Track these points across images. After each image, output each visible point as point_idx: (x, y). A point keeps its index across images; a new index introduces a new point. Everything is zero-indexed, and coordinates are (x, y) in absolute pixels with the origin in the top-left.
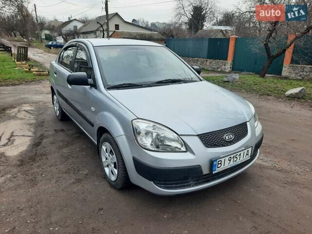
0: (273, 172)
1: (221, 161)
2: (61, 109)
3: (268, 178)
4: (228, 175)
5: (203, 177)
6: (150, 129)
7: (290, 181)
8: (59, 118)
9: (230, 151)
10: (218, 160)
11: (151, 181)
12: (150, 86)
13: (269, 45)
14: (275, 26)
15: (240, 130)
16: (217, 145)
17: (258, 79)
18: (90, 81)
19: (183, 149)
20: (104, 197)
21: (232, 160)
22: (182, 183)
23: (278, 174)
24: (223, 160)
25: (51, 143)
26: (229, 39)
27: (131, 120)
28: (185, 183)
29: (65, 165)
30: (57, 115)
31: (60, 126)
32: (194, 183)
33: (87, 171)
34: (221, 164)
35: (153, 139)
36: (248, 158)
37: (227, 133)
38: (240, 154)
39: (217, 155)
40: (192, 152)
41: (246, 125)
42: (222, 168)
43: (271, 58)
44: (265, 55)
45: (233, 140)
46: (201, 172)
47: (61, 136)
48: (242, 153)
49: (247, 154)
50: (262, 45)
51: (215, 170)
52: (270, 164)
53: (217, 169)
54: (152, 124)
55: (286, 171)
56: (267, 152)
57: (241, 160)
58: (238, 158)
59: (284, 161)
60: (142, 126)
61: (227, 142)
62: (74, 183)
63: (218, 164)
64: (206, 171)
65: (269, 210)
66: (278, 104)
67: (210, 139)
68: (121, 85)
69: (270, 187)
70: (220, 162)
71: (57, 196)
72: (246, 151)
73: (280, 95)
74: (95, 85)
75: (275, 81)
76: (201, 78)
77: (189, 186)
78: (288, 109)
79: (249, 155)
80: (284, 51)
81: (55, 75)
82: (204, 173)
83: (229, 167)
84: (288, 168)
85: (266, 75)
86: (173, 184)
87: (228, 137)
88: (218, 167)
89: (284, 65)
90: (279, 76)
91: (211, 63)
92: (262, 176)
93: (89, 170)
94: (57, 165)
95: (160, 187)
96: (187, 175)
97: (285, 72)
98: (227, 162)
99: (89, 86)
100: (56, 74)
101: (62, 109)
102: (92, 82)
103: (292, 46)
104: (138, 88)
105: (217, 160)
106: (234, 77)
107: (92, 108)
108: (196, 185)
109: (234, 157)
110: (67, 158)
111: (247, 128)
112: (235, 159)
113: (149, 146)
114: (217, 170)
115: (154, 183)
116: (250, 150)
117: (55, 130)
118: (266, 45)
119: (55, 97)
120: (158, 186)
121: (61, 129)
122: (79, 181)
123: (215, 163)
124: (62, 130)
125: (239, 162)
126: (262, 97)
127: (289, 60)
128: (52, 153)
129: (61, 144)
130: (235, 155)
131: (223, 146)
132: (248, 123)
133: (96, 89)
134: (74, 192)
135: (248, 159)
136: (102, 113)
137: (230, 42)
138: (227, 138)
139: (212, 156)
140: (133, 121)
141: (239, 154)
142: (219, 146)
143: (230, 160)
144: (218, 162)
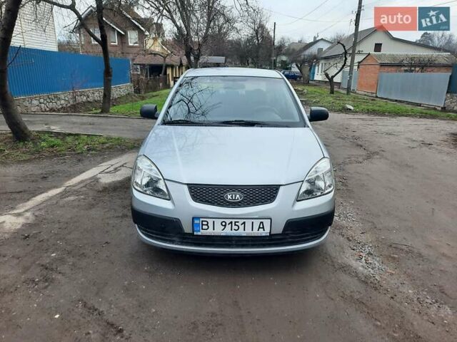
5: (186, 236)
11: (135, 223)
16: (210, 202)
19: (168, 196)
21: (228, 226)
24: (209, 221)
28: (165, 236)
34: (207, 225)
37: (233, 191)
38: (244, 223)
40: (173, 202)
41: (277, 189)
42: (210, 232)
45: (239, 202)
46: (182, 229)
48: (248, 221)
51: (199, 231)
57: (247, 231)
58: (241, 227)
61: (228, 202)
63: (203, 225)
64: (187, 228)
67: (201, 192)
70: (206, 223)
72: (257, 221)
79: (267, 230)
82: (186, 232)
83: (223, 234)
86: (154, 233)
87: (232, 197)
88: (203, 229)
95: (143, 233)
98: (219, 226)
102: (157, 116)
105: (199, 218)
108: (182, 243)
109: (231, 223)
112: (235, 227)
114: (202, 232)
115: (139, 227)
116: (267, 222)
120: (141, 231)
123: (196, 222)
125: (241, 232)
130: (234, 221)
131: (219, 205)
132: (281, 188)
135: (264, 235)
138: (229, 197)
141: (240, 221)
142: (213, 204)
143: (225, 226)
144: (202, 221)
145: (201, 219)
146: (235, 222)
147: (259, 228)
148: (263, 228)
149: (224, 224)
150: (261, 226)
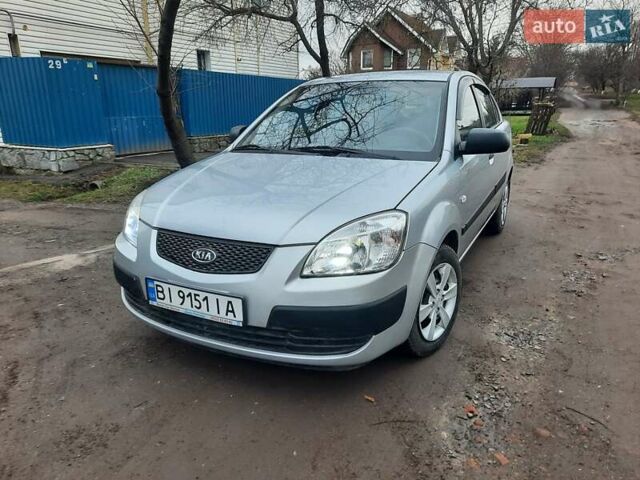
42: (168, 304)
49: (230, 311)
53: (157, 300)
58: (204, 305)
63: (158, 291)
70: (161, 289)
72: (221, 299)
83: (182, 311)
87: (201, 255)
105: (153, 280)
123: (151, 285)
131: (183, 264)
138: (198, 254)
141: (203, 295)
142: (177, 263)
143: (183, 298)
144: (157, 286)
145: (156, 283)
146: (195, 295)
147: (228, 311)
148: (233, 311)
149: (181, 294)
150: (230, 309)
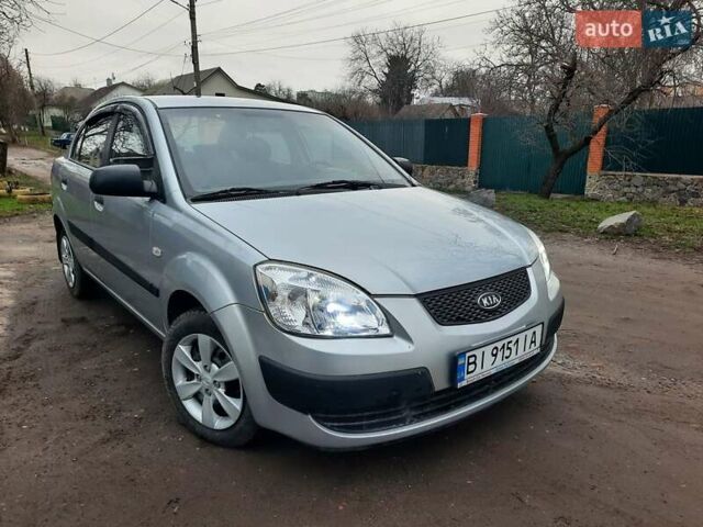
0: (591, 390)
1: (474, 356)
2: (79, 269)
3: (581, 404)
4: (493, 392)
5: (435, 399)
6: (302, 284)
7: (631, 407)
8: (75, 293)
9: (495, 334)
10: (468, 354)
11: (306, 413)
12: (298, 194)
13: (556, 128)
14: (564, 87)
15: (513, 286)
16: (463, 320)
17: (537, 202)
18: (149, 185)
19: (385, 330)
20: (182, 471)
21: (500, 354)
22: (384, 415)
23: (603, 393)
24: (478, 353)
25: (49, 349)
26: (468, 121)
27: (252, 265)
28: (389, 414)
29: (83, 398)
30: (71, 285)
31: (78, 309)
32: (414, 413)
33: (142, 411)
34: (474, 363)
35: (308, 308)
36: (535, 350)
37: (485, 290)
38: (517, 341)
39: (465, 344)
40: (406, 336)
41: (526, 273)
43: (561, 157)
44: (549, 151)
45: (499, 307)
46: (431, 385)
47: (77, 334)
48: (521, 337)
49: (533, 342)
50: (541, 130)
51: (463, 379)
52: (583, 375)
53: (466, 376)
54: (305, 272)
55: (620, 387)
56: (574, 348)
57: (519, 354)
59: (611, 364)
60: (281, 278)
61: (486, 311)
62: (105, 441)
63: (469, 364)
64: (440, 382)
65: (591, 476)
66: (587, 248)
67: (448, 305)
68: (226, 191)
69: (588, 423)
70: (472, 360)
71: (58, 476)
72: (530, 333)
73: (586, 231)
74: (160, 195)
75: (574, 204)
76: (415, 182)
77: (401, 422)
78: (609, 259)
79: (538, 344)
80: (587, 141)
81: (64, 187)
82: (436, 389)
83: (493, 372)
84: (624, 381)
85: (552, 195)
86: (361, 419)
87: (488, 301)
88: (468, 373)
89: (589, 173)
90: (579, 197)
91: (432, 173)
92: (565, 400)
93: (146, 409)
94: (63, 400)
96: (395, 393)
97: (592, 186)
98: (489, 359)
99: (147, 199)
100: (65, 183)
101: (81, 269)
102: (154, 188)
103: (603, 130)
104: (267, 197)
105: (464, 353)
106: (486, 195)
107: (155, 249)
109: (503, 347)
110: (91, 383)
111: (528, 280)
112: (507, 353)
113: (299, 326)
114: (467, 380)
116: (538, 329)
117: (63, 320)
118: (548, 129)
119: (64, 242)
120: (325, 426)
121: (80, 316)
122: (117, 435)
123: (461, 362)
124: (82, 320)
125: (515, 359)
126: (549, 235)
127: (599, 163)
128: (52, 371)
129: (76, 350)
130: (506, 341)
131: (478, 320)
132: (529, 270)
133: (164, 202)
134: (105, 463)
135: (535, 352)
136: (180, 257)
137: (472, 126)
138: (485, 302)
139: (454, 346)
140: (258, 268)
141: (514, 339)
142: (468, 322)
143: (495, 355)
144: (469, 358)
146: (508, 343)
147: (531, 342)
148: (535, 341)
149: (495, 352)
150: (533, 339)
